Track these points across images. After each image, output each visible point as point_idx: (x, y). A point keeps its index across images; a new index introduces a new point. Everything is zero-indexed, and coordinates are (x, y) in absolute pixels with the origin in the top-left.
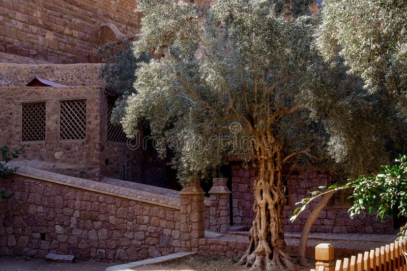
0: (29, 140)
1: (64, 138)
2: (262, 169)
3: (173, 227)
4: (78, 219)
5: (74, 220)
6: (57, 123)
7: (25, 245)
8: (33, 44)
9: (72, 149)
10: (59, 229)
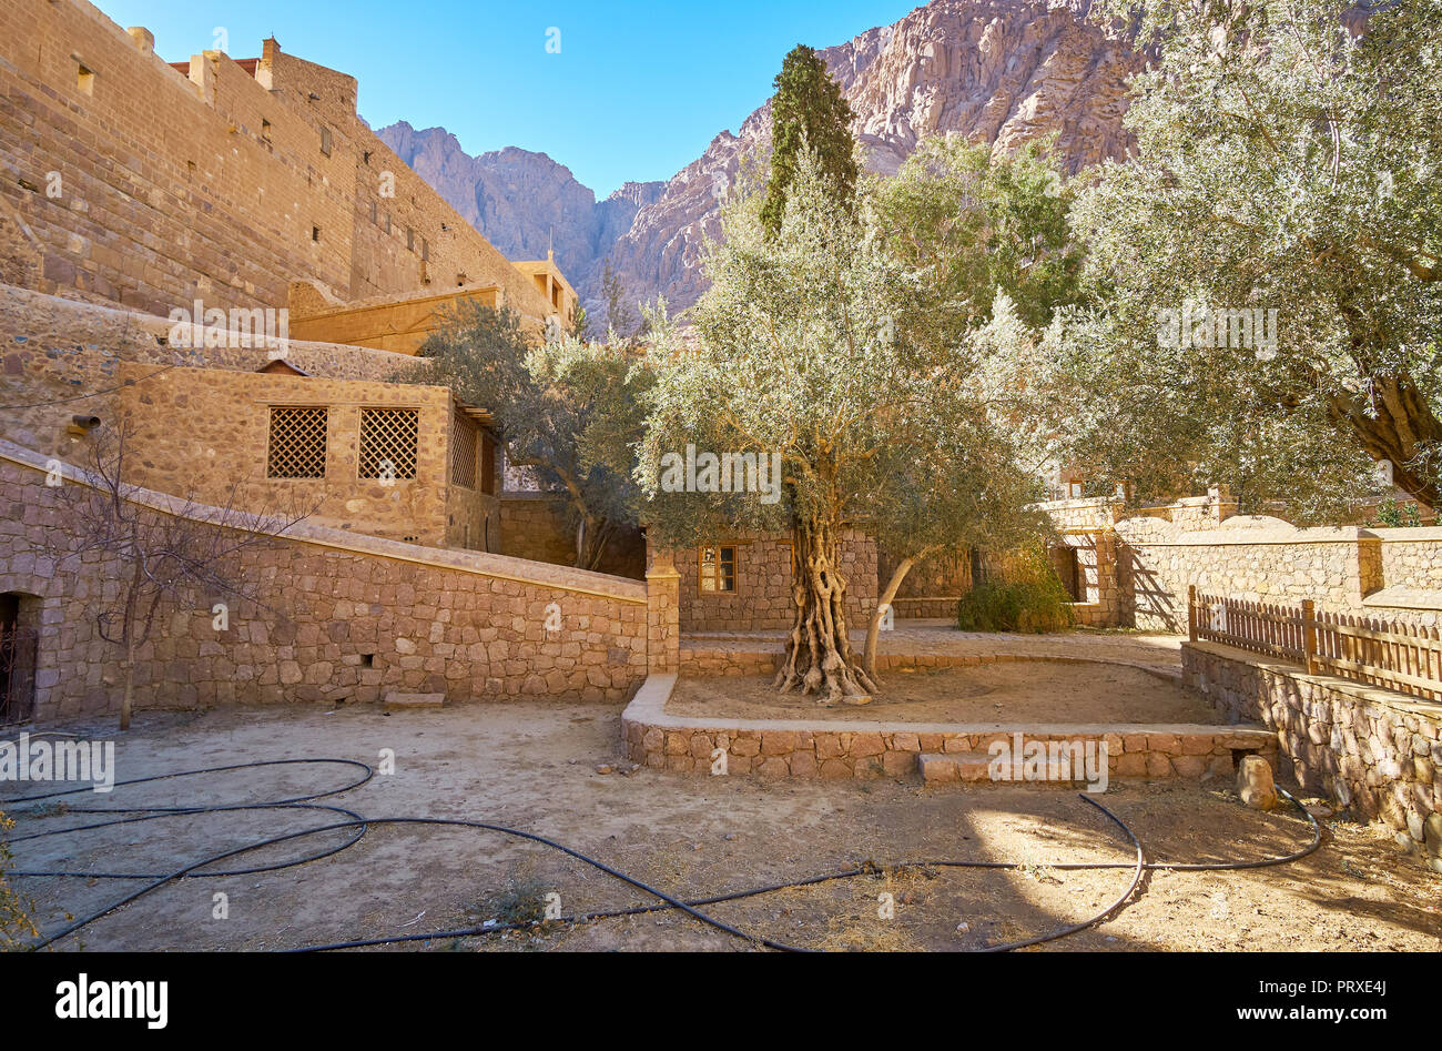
0: (285, 475)
1: (367, 476)
2: (820, 541)
3: (633, 633)
4: (447, 627)
5: (437, 629)
6: (352, 447)
7: (324, 680)
8: (175, 293)
9: (386, 496)
10: (403, 645)
